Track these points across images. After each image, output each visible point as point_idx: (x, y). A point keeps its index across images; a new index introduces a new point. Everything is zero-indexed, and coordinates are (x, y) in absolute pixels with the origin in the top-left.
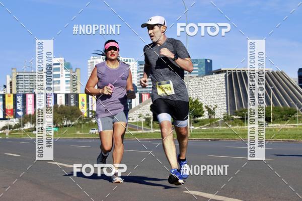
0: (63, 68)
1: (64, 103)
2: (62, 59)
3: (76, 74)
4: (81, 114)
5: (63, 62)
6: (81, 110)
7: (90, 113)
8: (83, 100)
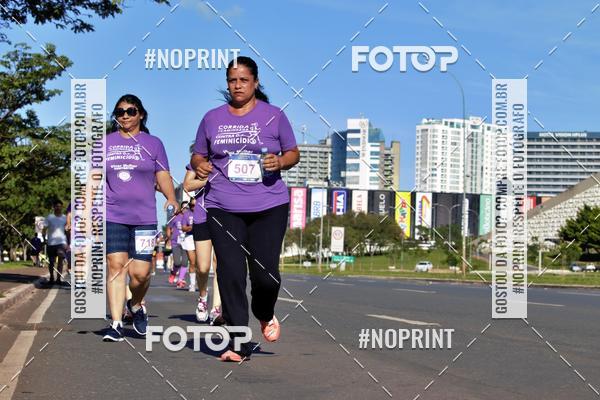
0: (367, 139)
1: (365, 208)
2: (366, 121)
3: (392, 152)
4: (400, 231)
5: (367, 128)
6: (400, 224)
7: (417, 230)
8: (404, 204)
